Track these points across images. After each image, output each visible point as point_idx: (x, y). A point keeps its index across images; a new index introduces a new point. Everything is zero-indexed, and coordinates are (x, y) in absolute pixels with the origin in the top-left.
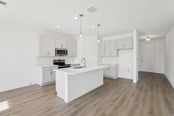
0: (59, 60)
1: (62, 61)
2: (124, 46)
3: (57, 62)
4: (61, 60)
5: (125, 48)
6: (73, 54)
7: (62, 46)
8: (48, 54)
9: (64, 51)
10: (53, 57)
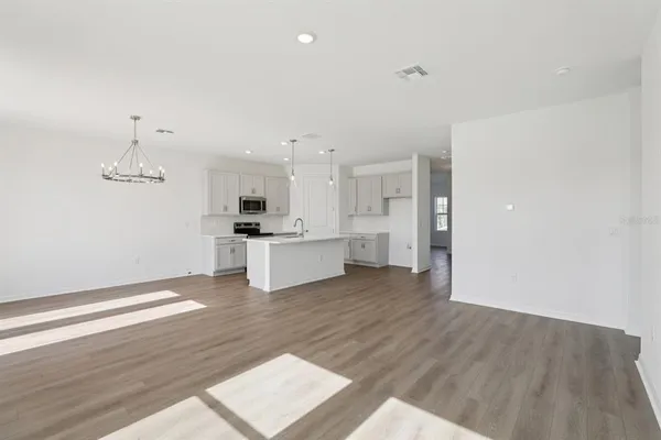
0: (246, 224)
1: (253, 226)
2: (398, 191)
3: (243, 227)
4: (250, 224)
5: (399, 195)
6: (278, 209)
7: (253, 192)
8: (226, 209)
9: (259, 202)
10: (235, 216)
